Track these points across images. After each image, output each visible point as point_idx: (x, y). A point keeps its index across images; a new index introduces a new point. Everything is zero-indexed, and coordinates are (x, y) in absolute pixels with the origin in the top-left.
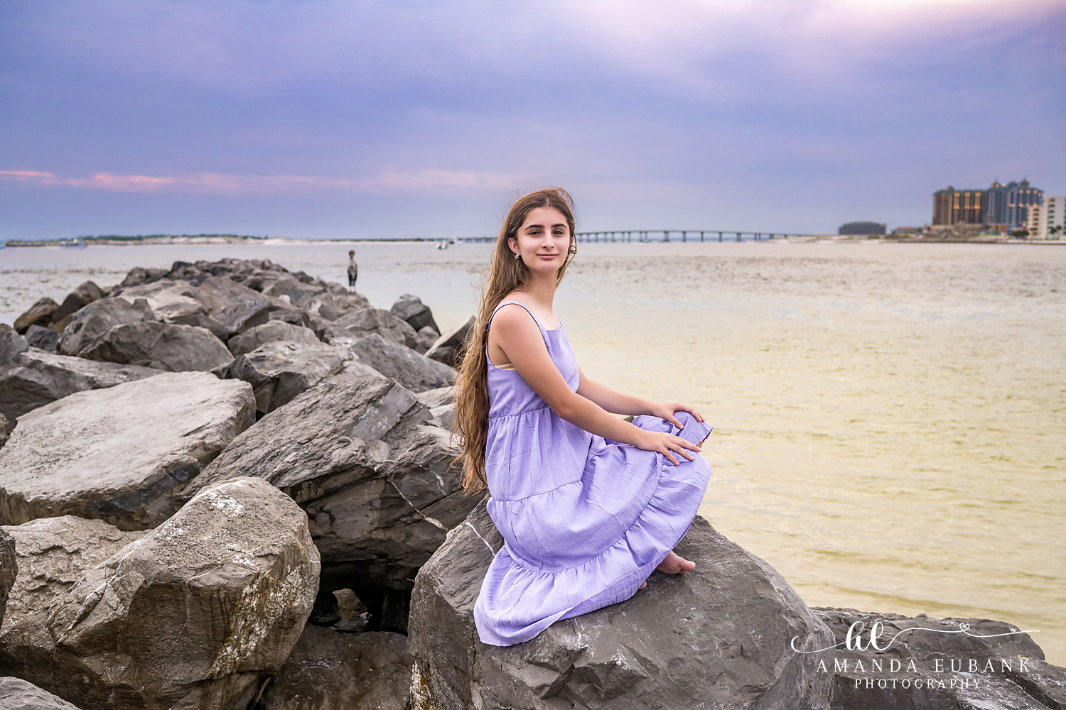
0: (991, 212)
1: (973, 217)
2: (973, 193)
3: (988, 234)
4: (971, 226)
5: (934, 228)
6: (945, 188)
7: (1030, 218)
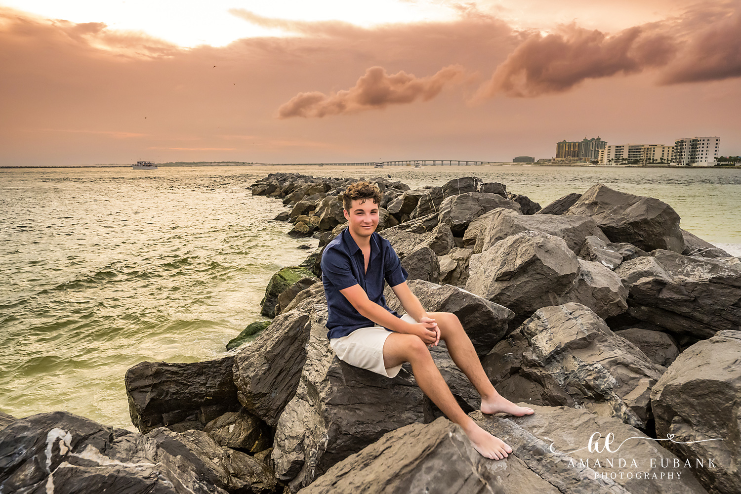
0: (583, 152)
1: (576, 154)
2: (575, 143)
3: (581, 162)
4: (574, 158)
5: (556, 159)
6: (562, 141)
7: (600, 155)
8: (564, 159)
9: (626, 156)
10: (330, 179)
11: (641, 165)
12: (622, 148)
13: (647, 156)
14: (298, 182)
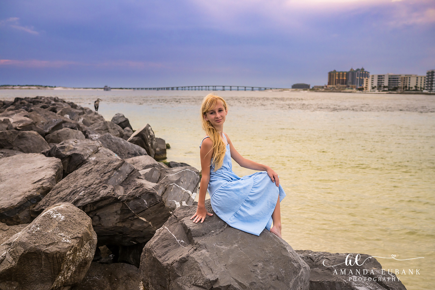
0: (350, 81)
1: (343, 82)
2: (343, 73)
3: (349, 89)
4: (343, 86)
5: (328, 86)
6: (332, 71)
7: (364, 83)
8: (334, 86)
9: (386, 84)
11: (399, 92)
12: (383, 77)
13: (404, 85)
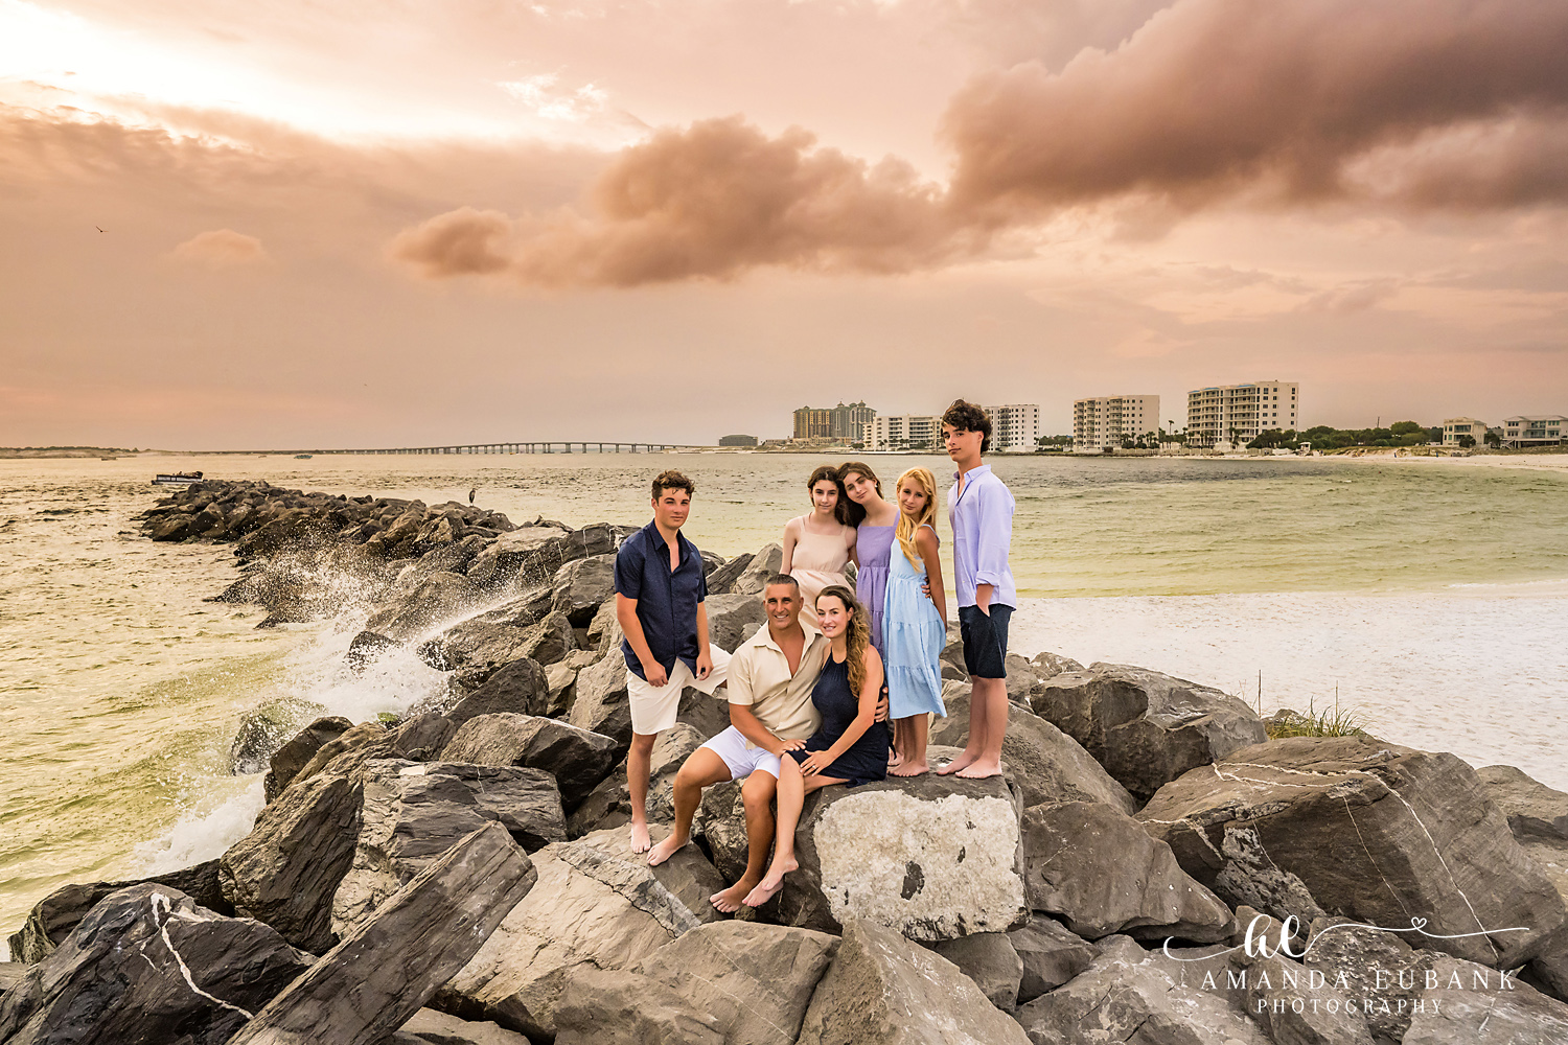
0: (837, 429)
1: (827, 431)
2: (823, 412)
3: (836, 445)
4: (823, 438)
5: (794, 440)
6: (802, 408)
7: (865, 433)
8: (807, 440)
9: (906, 435)
10: (343, 498)
11: (930, 451)
12: (899, 421)
14: (270, 506)
